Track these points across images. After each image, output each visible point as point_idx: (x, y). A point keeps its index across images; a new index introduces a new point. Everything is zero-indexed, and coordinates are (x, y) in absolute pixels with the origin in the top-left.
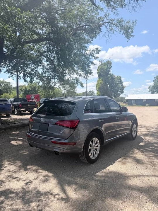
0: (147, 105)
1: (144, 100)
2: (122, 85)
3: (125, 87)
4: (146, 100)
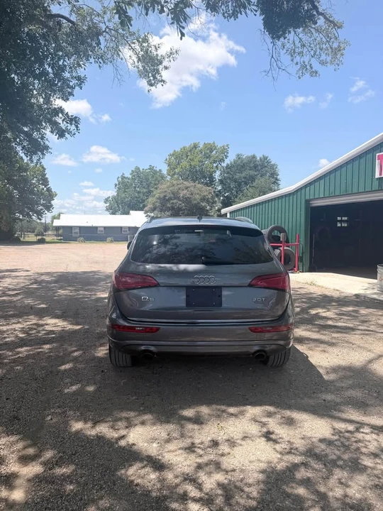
0: (109, 239)
1: (99, 229)
2: (49, 190)
3: (56, 195)
4: (103, 229)
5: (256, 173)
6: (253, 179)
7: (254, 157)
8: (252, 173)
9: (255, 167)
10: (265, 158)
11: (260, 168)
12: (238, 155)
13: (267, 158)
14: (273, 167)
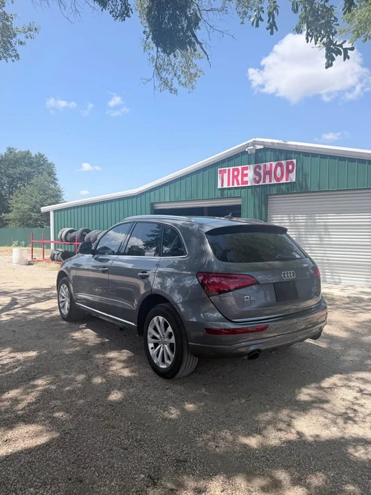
5: (32, 170)
6: (29, 176)
7: (28, 153)
8: (28, 169)
9: (31, 164)
10: (41, 156)
11: (35, 165)
12: (10, 149)
13: (43, 156)
14: (51, 166)
